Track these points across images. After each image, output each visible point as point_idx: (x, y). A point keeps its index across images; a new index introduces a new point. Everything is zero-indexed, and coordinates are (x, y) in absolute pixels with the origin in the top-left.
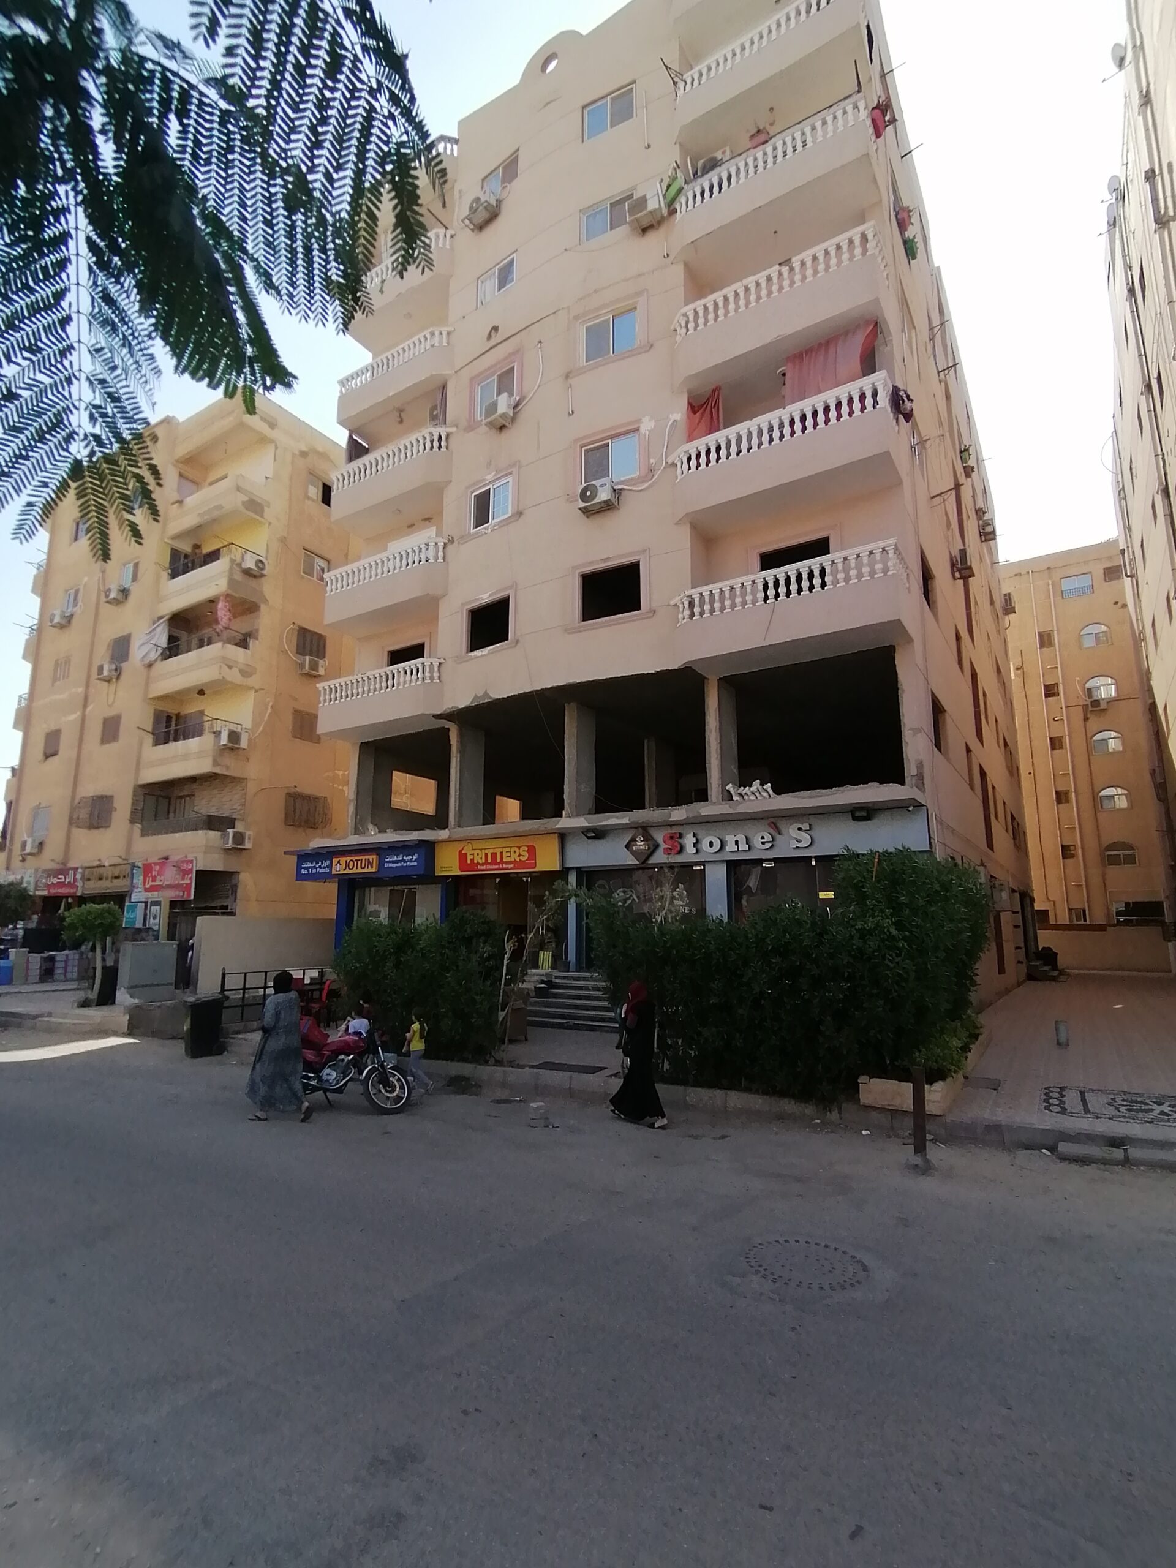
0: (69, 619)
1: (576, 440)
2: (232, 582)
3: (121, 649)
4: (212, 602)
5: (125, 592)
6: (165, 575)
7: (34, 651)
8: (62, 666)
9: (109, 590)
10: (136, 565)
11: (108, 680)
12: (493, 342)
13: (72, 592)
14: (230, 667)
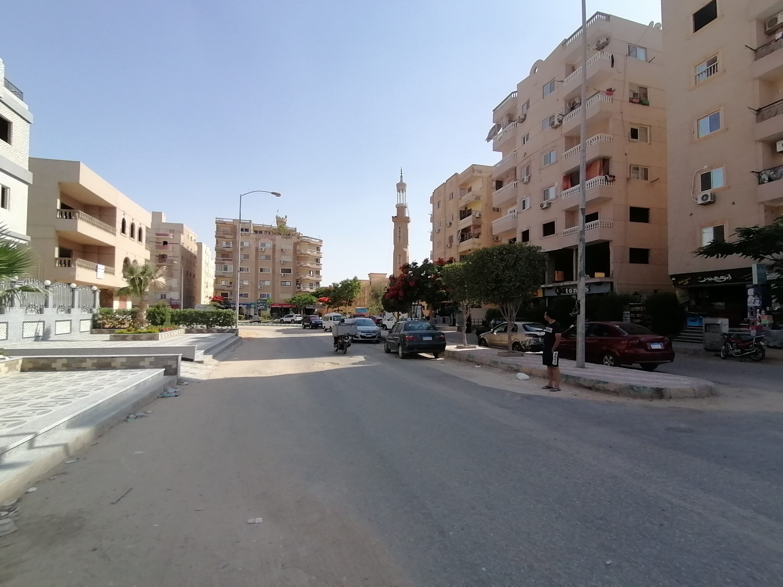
0: (439, 230)
1: (542, 188)
2: (473, 221)
3: (451, 239)
4: (470, 226)
5: (451, 224)
6: (459, 219)
7: (432, 239)
8: (439, 243)
9: (447, 224)
10: (453, 216)
11: (449, 248)
12: (525, 158)
13: (439, 222)
14: (475, 244)
